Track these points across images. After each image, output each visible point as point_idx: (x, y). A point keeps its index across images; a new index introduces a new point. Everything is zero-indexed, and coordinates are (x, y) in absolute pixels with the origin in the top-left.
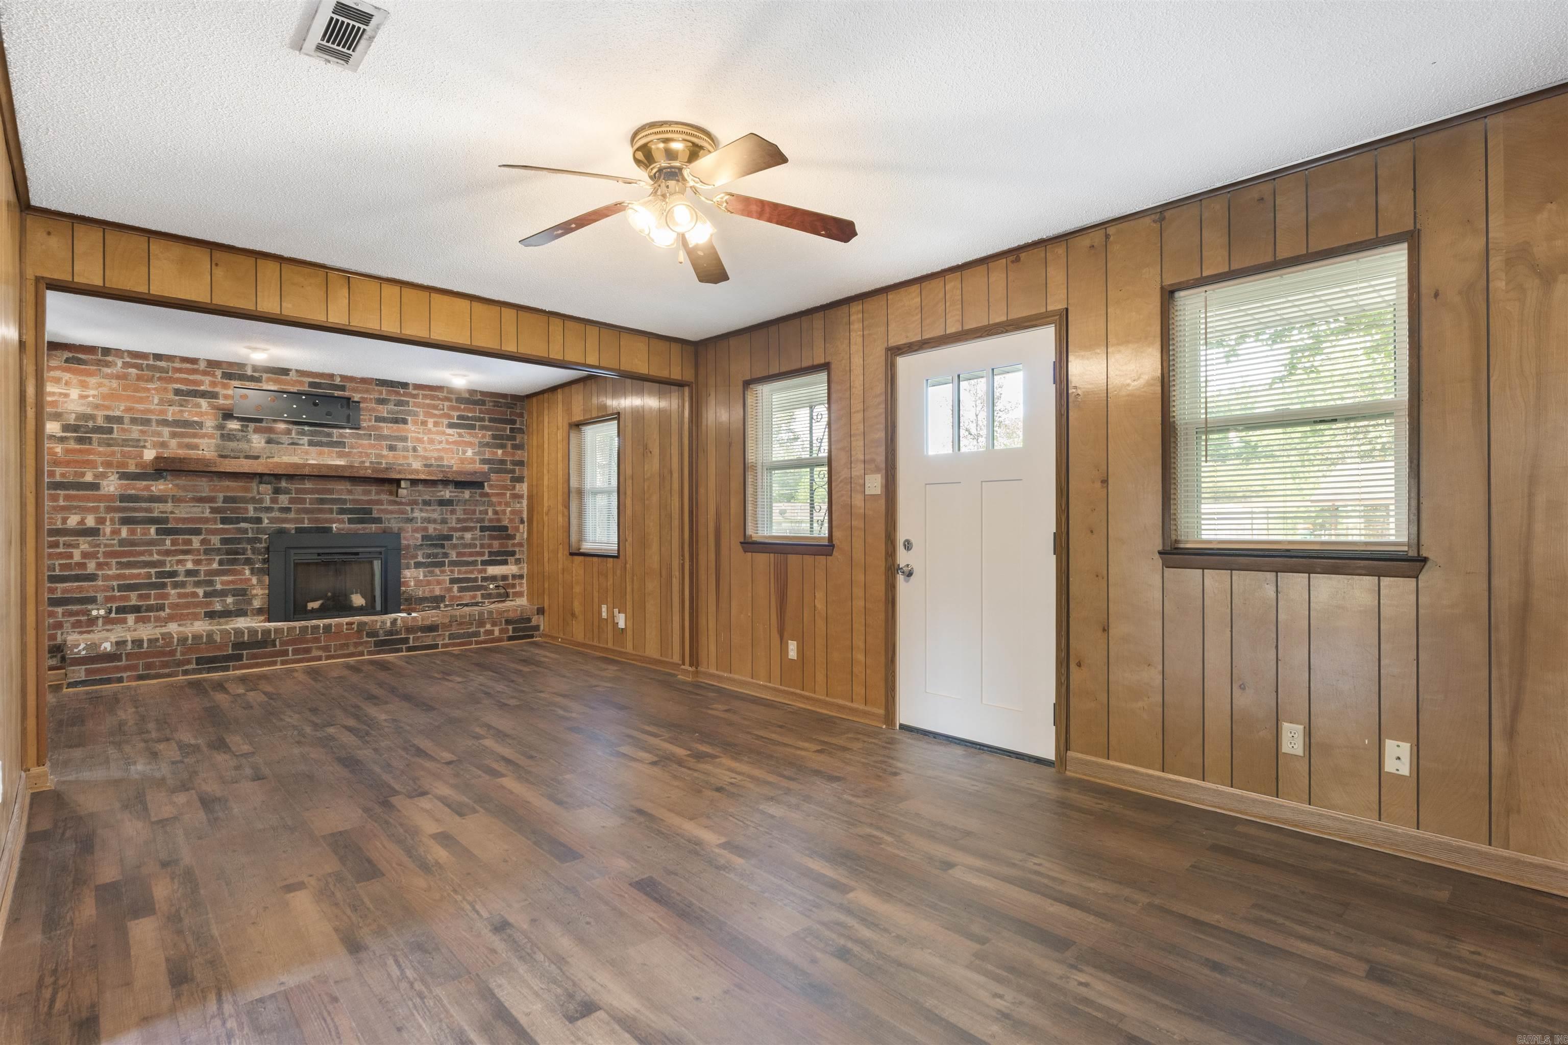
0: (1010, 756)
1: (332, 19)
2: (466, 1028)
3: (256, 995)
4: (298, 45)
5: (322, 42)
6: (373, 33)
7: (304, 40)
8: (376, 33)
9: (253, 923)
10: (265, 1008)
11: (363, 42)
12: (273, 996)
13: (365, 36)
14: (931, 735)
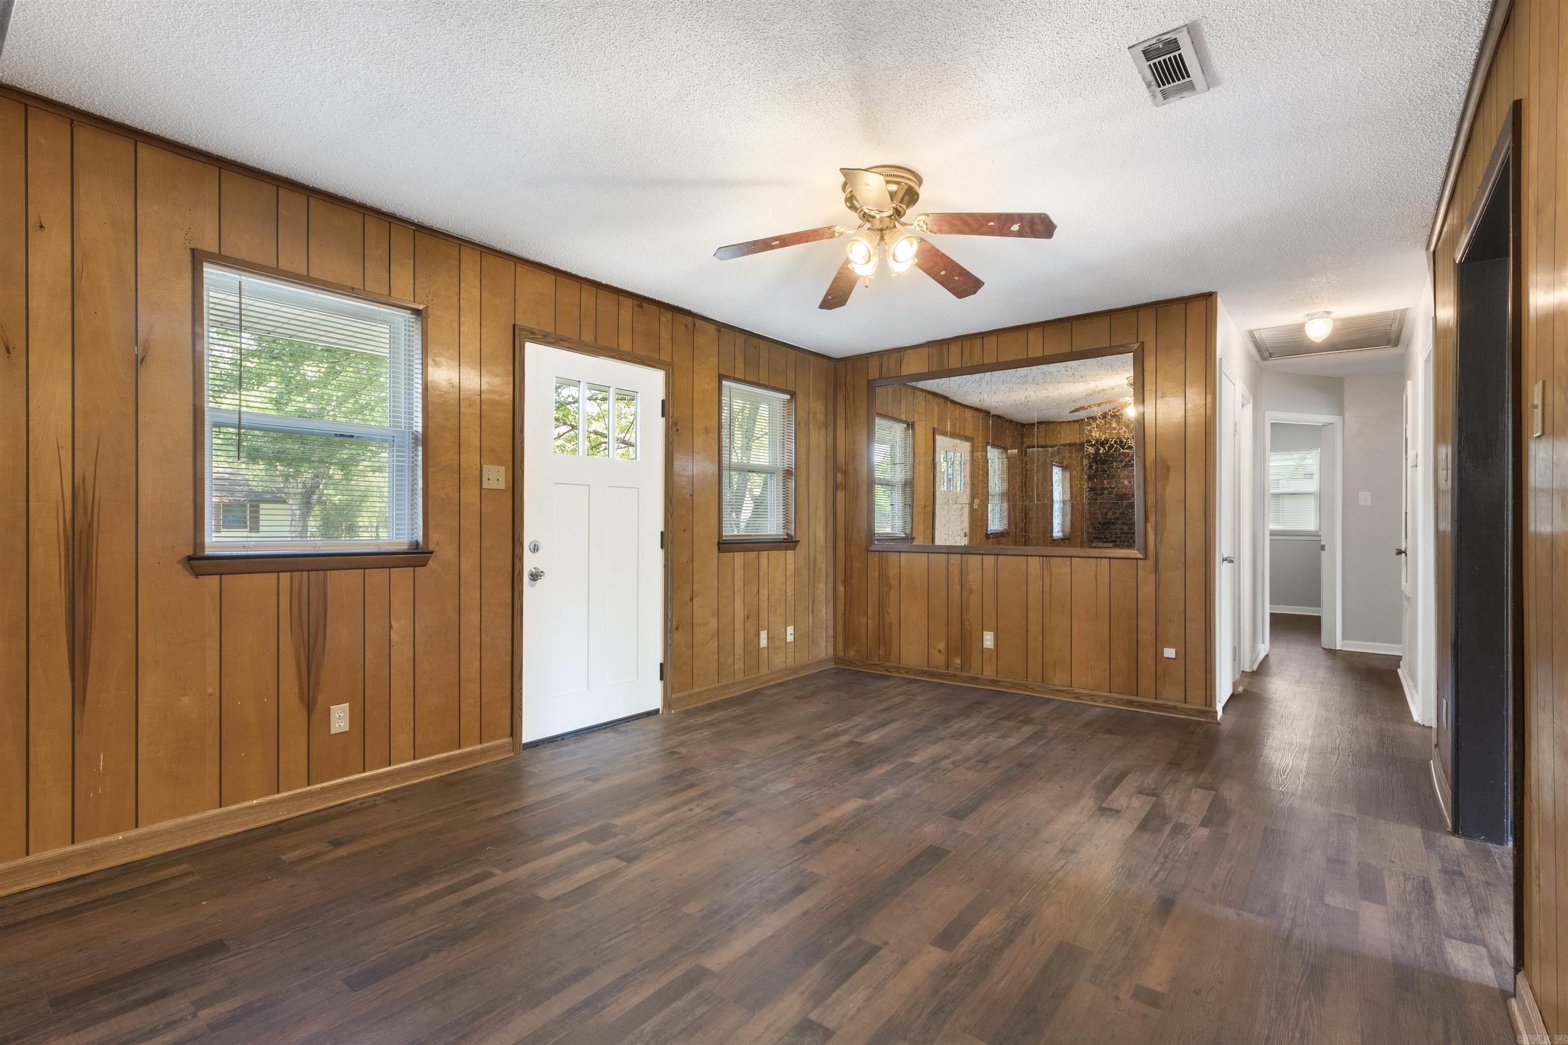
0: (629, 722)
1: (1189, 76)
2: (1165, 835)
3: (1261, 920)
4: (1192, 29)
5: (1179, 52)
6: (1152, 90)
7: (1193, 42)
8: (1151, 92)
9: (1221, 983)
10: (1262, 908)
11: (1151, 78)
12: (1251, 912)
13: (1154, 83)
14: (559, 739)
